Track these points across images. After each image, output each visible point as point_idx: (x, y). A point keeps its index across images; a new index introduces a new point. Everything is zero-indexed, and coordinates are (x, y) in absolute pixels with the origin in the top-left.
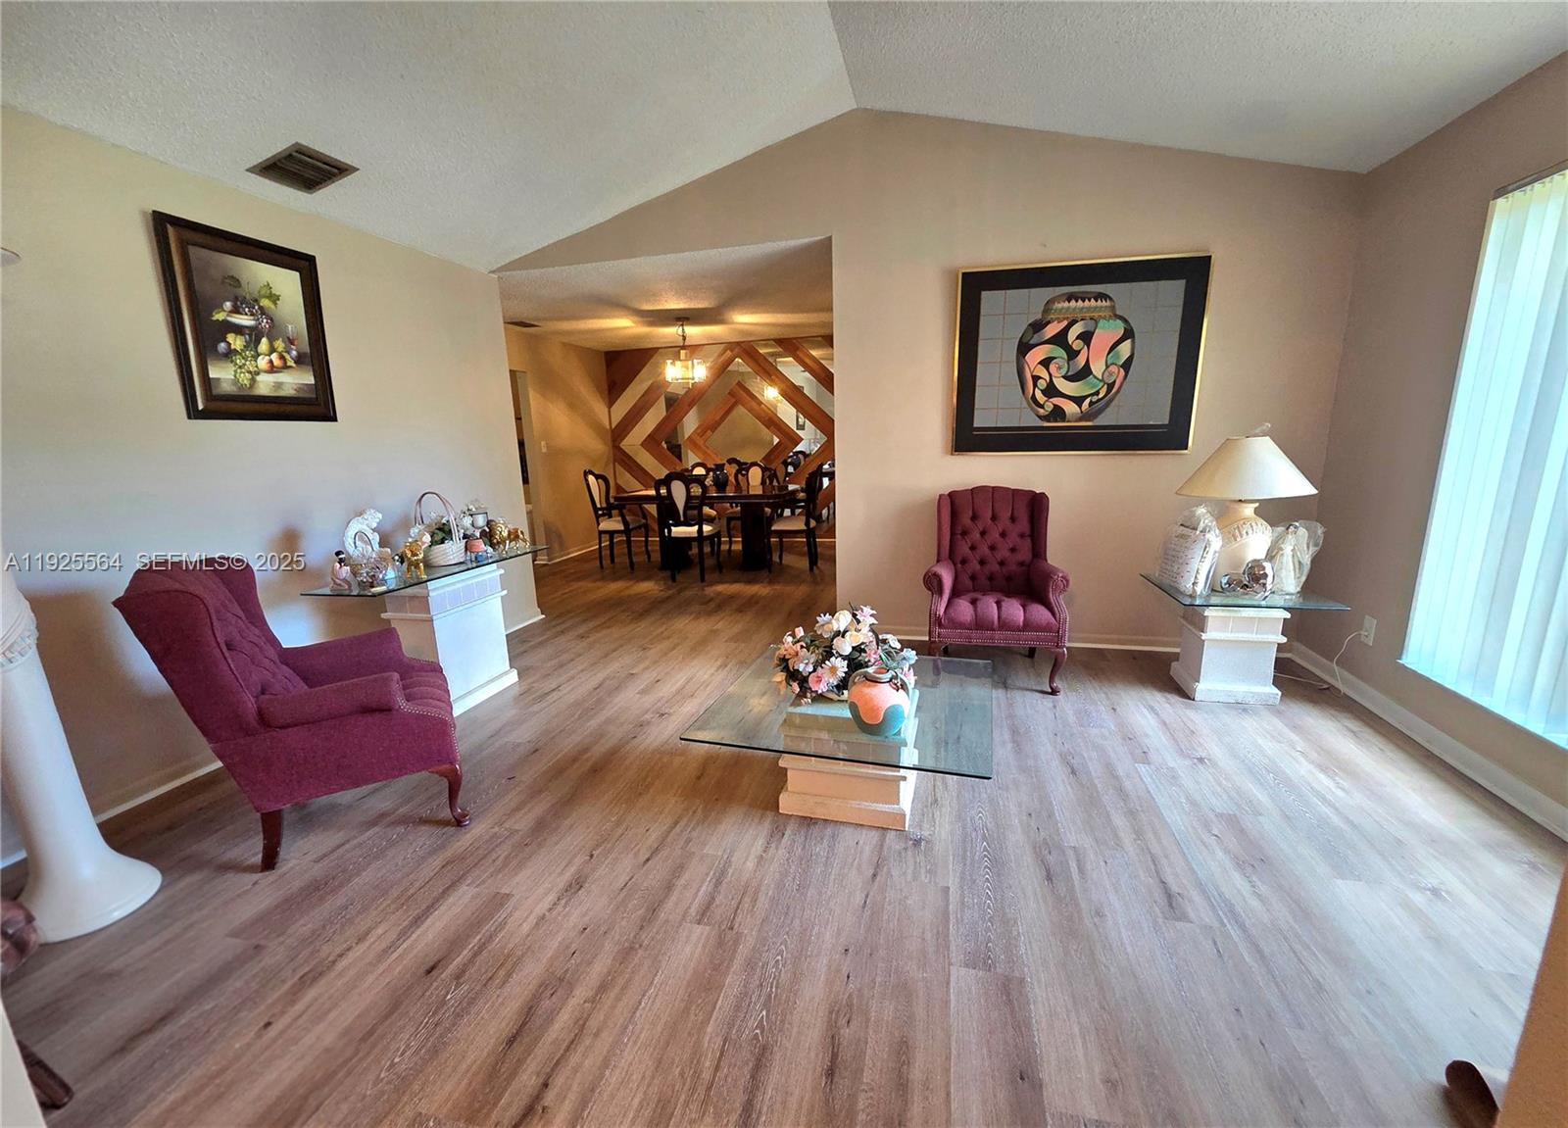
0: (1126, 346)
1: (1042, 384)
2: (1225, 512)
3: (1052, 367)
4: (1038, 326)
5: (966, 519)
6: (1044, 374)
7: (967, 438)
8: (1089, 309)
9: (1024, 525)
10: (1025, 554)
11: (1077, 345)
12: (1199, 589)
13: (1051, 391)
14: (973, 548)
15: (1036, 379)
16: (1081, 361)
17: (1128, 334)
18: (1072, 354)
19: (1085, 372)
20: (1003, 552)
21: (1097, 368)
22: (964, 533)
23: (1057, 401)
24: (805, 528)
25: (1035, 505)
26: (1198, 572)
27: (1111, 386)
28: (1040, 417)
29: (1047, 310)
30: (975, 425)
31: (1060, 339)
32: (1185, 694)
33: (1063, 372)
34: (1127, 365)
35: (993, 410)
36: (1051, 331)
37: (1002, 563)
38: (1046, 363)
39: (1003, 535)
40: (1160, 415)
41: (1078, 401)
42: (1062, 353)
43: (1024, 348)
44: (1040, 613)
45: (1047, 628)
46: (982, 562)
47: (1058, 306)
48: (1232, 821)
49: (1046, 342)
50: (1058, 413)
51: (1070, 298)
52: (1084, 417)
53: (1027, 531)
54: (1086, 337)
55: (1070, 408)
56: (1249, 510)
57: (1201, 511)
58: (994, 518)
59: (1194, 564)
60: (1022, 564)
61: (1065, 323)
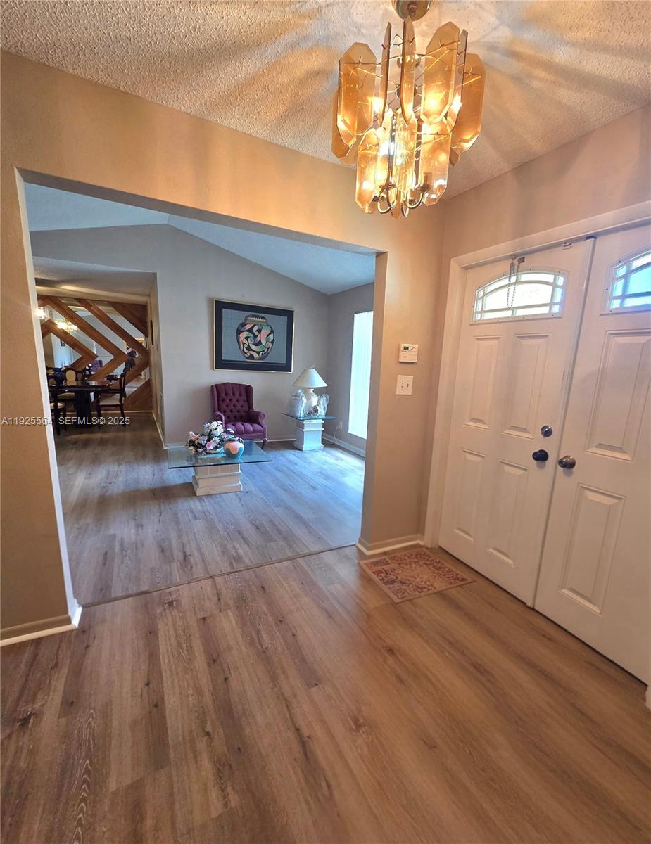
0: (271, 336)
1: (246, 346)
2: (306, 391)
3: (249, 340)
4: (243, 325)
5: (223, 395)
6: (246, 342)
7: (221, 364)
8: (260, 322)
9: (244, 397)
10: (246, 408)
11: (257, 333)
12: (302, 415)
13: (249, 349)
14: (227, 406)
15: (244, 343)
16: (258, 339)
17: (272, 332)
18: (255, 337)
19: (259, 344)
20: (239, 407)
21: (264, 342)
22: (223, 400)
23: (251, 352)
24: (119, 404)
25: (248, 390)
26: (301, 409)
27: (268, 349)
28: (247, 358)
29: (246, 320)
30: (223, 359)
31: (251, 330)
32: (301, 450)
33: (253, 342)
34: (272, 342)
35: (229, 354)
36: (248, 327)
37: (238, 411)
38: (247, 338)
39: (238, 401)
40: (283, 360)
41: (258, 353)
42: (252, 335)
43: (239, 332)
44: (257, 427)
45: (260, 432)
46: (231, 411)
47: (249, 318)
48: (321, 472)
49: (247, 331)
50: (252, 357)
51: (253, 316)
52: (260, 359)
53: (245, 399)
54: (259, 331)
55: (256, 355)
56: (312, 391)
57: (300, 391)
58: (233, 394)
59: (300, 407)
60: (245, 412)
61: (252, 325)
